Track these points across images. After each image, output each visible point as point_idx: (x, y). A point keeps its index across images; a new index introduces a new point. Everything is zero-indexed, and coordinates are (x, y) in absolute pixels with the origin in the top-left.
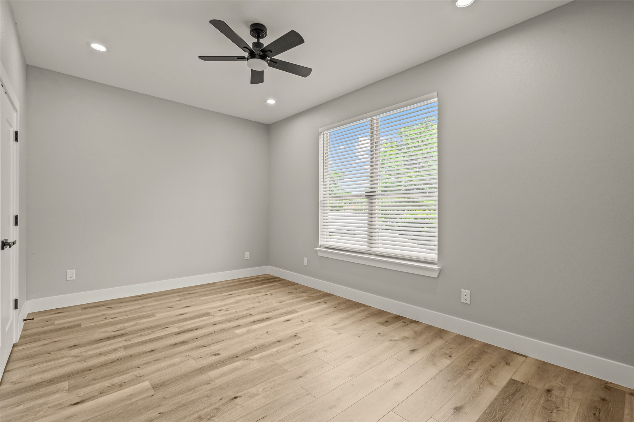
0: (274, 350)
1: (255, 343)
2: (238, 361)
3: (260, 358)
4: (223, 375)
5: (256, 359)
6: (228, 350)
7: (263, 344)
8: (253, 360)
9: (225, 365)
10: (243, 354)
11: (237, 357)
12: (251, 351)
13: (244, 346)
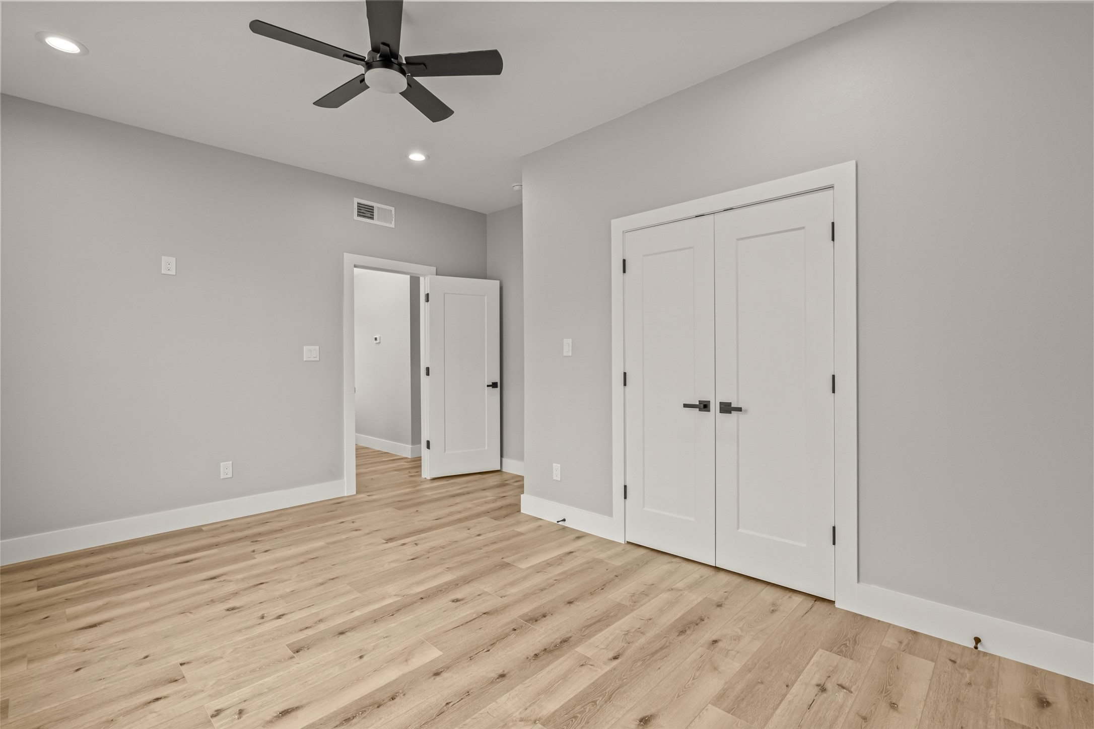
0: (357, 613)
1: (393, 625)
2: (419, 593)
3: (384, 598)
4: (435, 577)
5: (390, 596)
6: (440, 609)
7: (376, 624)
8: (395, 595)
9: (436, 587)
10: (413, 604)
11: (422, 598)
12: (399, 608)
13: (412, 616)
